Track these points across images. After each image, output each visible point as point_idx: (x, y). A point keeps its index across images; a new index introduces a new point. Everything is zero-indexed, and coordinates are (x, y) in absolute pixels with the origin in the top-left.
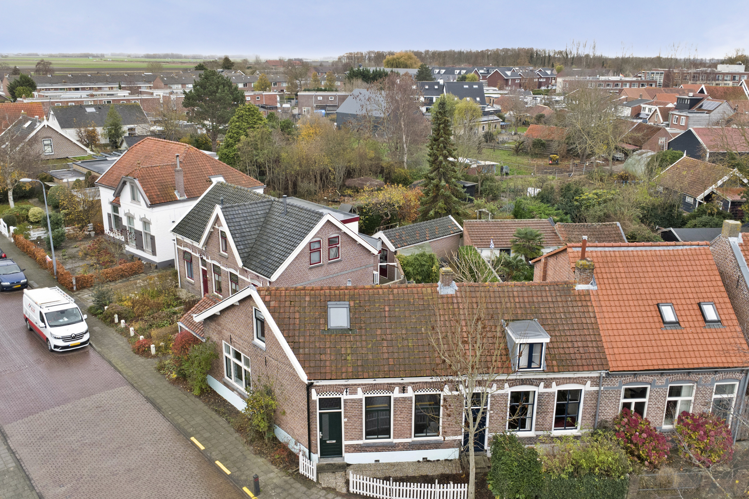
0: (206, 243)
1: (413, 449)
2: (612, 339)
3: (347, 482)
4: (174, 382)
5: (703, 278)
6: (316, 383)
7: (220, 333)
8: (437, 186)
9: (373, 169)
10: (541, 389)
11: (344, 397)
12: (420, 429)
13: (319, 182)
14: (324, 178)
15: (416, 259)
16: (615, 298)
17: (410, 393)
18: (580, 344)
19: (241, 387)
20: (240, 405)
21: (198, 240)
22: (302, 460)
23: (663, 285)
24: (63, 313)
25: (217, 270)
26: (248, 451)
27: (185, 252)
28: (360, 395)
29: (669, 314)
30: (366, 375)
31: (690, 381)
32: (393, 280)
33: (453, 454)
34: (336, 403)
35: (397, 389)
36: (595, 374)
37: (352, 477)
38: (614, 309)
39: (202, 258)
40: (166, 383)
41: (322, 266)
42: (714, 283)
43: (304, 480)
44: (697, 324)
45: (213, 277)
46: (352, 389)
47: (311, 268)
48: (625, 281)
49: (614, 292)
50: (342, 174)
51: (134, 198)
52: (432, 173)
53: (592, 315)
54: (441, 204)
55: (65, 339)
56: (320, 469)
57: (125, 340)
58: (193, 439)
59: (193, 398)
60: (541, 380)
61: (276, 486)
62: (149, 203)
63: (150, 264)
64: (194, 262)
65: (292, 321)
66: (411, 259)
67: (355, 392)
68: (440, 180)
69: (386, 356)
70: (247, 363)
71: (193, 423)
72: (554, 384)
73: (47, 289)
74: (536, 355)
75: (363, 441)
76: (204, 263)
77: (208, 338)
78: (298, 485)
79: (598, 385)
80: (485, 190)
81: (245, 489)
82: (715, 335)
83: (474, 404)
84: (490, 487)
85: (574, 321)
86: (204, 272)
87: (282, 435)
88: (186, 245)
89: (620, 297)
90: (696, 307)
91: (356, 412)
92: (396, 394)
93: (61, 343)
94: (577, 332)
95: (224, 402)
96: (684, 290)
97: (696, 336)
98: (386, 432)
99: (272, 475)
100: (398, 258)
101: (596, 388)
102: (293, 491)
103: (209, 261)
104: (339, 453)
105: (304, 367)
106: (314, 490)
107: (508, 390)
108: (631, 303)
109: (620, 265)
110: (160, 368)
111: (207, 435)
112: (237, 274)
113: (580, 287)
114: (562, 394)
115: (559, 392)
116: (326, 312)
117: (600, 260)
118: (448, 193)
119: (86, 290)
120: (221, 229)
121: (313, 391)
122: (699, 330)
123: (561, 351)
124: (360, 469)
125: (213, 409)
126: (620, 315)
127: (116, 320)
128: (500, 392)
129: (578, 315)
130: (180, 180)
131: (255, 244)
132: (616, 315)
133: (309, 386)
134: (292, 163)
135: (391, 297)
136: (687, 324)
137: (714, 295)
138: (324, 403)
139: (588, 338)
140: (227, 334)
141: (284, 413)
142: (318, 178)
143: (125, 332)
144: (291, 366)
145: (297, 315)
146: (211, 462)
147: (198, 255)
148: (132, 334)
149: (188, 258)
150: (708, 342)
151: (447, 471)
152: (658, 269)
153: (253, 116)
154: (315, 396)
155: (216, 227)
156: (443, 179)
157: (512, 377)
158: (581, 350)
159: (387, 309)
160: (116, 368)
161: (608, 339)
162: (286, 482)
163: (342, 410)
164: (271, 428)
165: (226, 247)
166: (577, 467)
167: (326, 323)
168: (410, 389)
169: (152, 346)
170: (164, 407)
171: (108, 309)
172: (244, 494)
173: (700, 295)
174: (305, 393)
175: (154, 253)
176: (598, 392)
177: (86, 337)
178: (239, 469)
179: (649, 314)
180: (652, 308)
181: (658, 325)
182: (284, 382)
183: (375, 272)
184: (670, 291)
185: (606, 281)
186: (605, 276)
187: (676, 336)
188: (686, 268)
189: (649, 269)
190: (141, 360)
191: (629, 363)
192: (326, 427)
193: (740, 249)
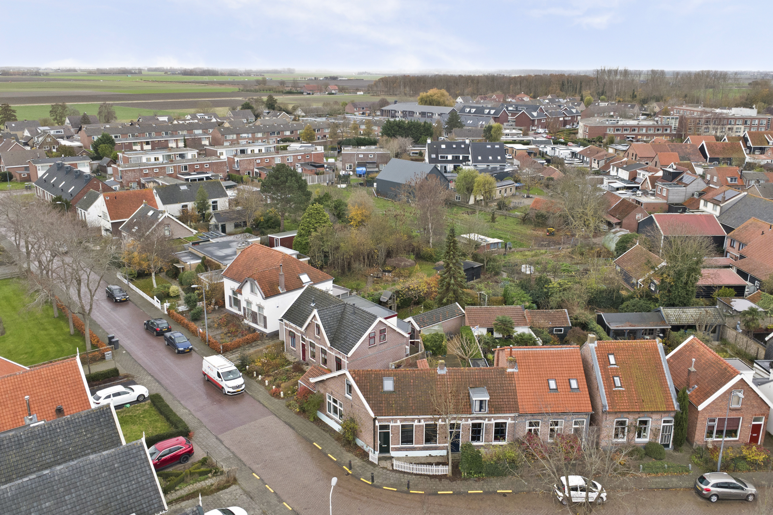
0: (306, 329)
1: (424, 450)
2: (523, 397)
3: (392, 465)
4: (298, 413)
5: (574, 366)
6: (378, 418)
7: (325, 389)
8: (449, 284)
9: (407, 249)
10: (486, 422)
11: (391, 424)
12: (428, 440)
13: (366, 261)
14: (370, 257)
15: (432, 337)
16: (527, 376)
17: (423, 423)
18: (506, 400)
19: (337, 418)
20: (337, 427)
21: (301, 326)
22: (371, 454)
23: (552, 369)
24: (230, 372)
25: (312, 345)
26: (343, 450)
27: (290, 331)
28: (399, 423)
29: (553, 385)
30: (401, 414)
31: (560, 419)
32: (418, 352)
33: (443, 453)
34: (387, 427)
35: (416, 421)
36: (512, 415)
37: (395, 462)
38: (525, 382)
39: (302, 337)
40: (294, 414)
41: (375, 346)
42: (579, 368)
43: (372, 464)
44: (566, 390)
45: (309, 349)
46: (395, 421)
47: (370, 348)
48: (533, 367)
49: (526, 373)
50: (384, 255)
51: (252, 291)
52: (445, 273)
53: (514, 385)
54: (451, 294)
55: (233, 388)
56: (380, 459)
57: (263, 388)
58: (314, 443)
59: (310, 423)
60: (486, 417)
61: (359, 466)
62: (264, 297)
63: (263, 333)
64: (296, 338)
65: (366, 387)
66: (429, 337)
67: (396, 422)
68: (451, 278)
69: (411, 405)
70: (341, 405)
71: (313, 436)
72: (493, 419)
73: (215, 356)
74: (484, 405)
75: (400, 446)
76: (303, 340)
77: (319, 391)
78: (369, 466)
79: (514, 420)
80: (489, 268)
81: (344, 467)
82: (575, 396)
83: (451, 428)
84: (460, 468)
85: (505, 388)
86: (303, 346)
87: (360, 442)
88: (291, 327)
89: (529, 376)
90: (567, 381)
91: (397, 432)
92: (416, 423)
93: (231, 390)
94: (505, 394)
95: (326, 425)
96: (563, 372)
97: (565, 396)
98: (411, 442)
99: (356, 461)
100: (421, 336)
101: (513, 422)
102: (367, 468)
103: (307, 339)
104: (388, 452)
105: (372, 410)
106: (377, 468)
107: (470, 422)
108: (535, 379)
109: (531, 358)
110: (289, 406)
111: (322, 442)
112: (326, 349)
113: (509, 370)
114: (497, 425)
115: (496, 423)
116: (382, 382)
117: (521, 355)
118: (455, 287)
119: (228, 353)
120: (316, 322)
121: (377, 421)
122: (567, 393)
123: (497, 403)
124: (398, 459)
125: (322, 429)
126: (528, 385)
127: (255, 375)
128: (466, 423)
129: (507, 385)
130: (282, 280)
131: (336, 332)
132: (526, 385)
133: (374, 420)
134: (348, 250)
135: (414, 375)
136: (561, 390)
137: (578, 375)
138: (382, 427)
139: (511, 397)
140: (330, 390)
141: (361, 432)
142: (366, 257)
143: (262, 382)
144: (366, 409)
145: (368, 384)
146: (326, 455)
147: (300, 335)
148: (267, 384)
149: (292, 335)
150: (571, 399)
151: (440, 461)
152: (551, 361)
153: (319, 213)
154: (377, 424)
155: (313, 320)
156: (452, 278)
157: (471, 416)
158: (507, 403)
159: (412, 381)
160: (264, 405)
161: (520, 397)
162: (363, 464)
163: (390, 431)
164: (354, 439)
165: (319, 332)
166: (499, 459)
167: (383, 388)
168: (422, 421)
169: (282, 393)
170: (296, 427)
171: (249, 368)
172: (344, 470)
173: (570, 375)
174: (372, 422)
175: (265, 327)
176: (514, 424)
177: (243, 387)
178: (340, 458)
179: (543, 385)
180: (545, 382)
181: (547, 391)
182: (362, 416)
183: (407, 347)
184: (555, 372)
185: (523, 367)
186: (523, 364)
187: (555, 396)
188: (565, 360)
189: (546, 361)
190: (276, 400)
191: (530, 410)
192: (382, 439)
193: (594, 350)
